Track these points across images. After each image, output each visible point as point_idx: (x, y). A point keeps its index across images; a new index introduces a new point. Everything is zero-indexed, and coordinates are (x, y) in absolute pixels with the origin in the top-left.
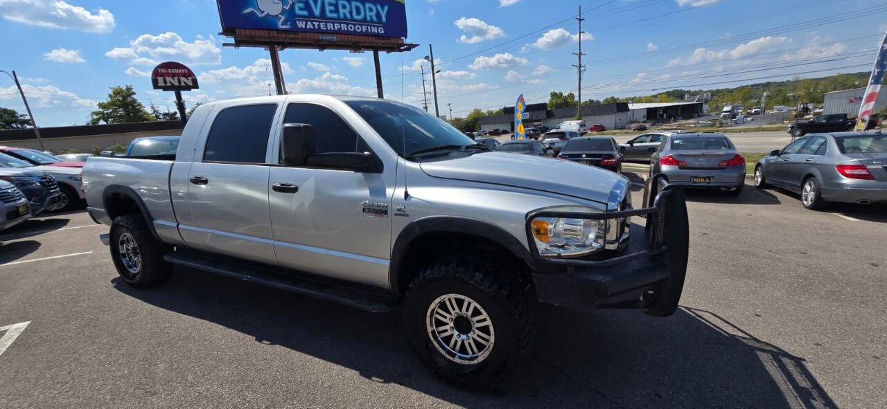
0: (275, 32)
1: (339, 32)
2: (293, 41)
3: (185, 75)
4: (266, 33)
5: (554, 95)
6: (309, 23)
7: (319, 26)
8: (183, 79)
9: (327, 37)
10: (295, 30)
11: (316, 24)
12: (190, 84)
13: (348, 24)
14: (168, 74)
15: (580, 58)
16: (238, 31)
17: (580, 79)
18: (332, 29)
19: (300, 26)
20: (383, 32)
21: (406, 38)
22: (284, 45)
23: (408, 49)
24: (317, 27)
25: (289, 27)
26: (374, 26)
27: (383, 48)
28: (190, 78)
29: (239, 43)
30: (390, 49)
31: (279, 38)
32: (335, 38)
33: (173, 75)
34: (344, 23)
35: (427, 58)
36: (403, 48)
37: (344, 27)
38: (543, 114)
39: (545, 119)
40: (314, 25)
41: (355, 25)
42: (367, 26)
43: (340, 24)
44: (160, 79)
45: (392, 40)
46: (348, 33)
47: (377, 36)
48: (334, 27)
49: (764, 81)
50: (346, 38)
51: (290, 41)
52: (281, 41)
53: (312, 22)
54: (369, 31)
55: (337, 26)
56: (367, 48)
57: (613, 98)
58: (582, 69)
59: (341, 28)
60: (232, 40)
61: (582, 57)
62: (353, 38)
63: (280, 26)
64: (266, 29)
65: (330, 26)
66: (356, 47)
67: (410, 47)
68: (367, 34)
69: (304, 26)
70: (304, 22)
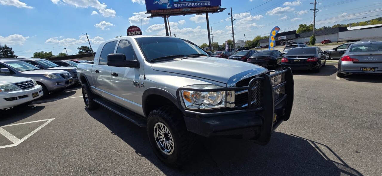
0: (165, 10)
1: (191, 7)
2: (173, 13)
3: (138, 30)
4: (162, 11)
5: (301, 26)
6: (179, 4)
7: (183, 5)
8: (137, 32)
9: (186, 10)
10: (173, 8)
11: (182, 4)
12: (139, 34)
13: (195, 3)
14: (132, 31)
16: (152, 11)
17: (315, 16)
18: (188, 6)
19: (175, 6)
20: (210, 4)
21: (220, 6)
22: (169, 15)
23: (222, 11)
24: (182, 6)
25: (171, 7)
26: (206, 2)
27: (210, 12)
28: (139, 31)
29: (153, 16)
30: (213, 11)
31: (167, 12)
32: (189, 10)
33: (134, 31)
34: (194, 3)
35: (229, 14)
36: (219, 11)
37: (193, 4)
38: (294, 36)
39: (295, 39)
40: (181, 5)
41: (198, 3)
42: (203, 2)
43: (191, 3)
44: (129, 33)
45: (214, 8)
46: (195, 7)
47: (207, 6)
48: (189, 5)
50: (194, 9)
51: (171, 13)
52: (168, 13)
53: (180, 4)
54: (204, 5)
55: (190, 4)
56: (203, 12)
57: (339, 24)
59: (192, 5)
60: (150, 15)
62: (197, 9)
63: (168, 7)
64: (162, 9)
65: (187, 5)
66: (199, 13)
67: (222, 10)
68: (203, 6)
69: (177, 6)
70: (177, 4)
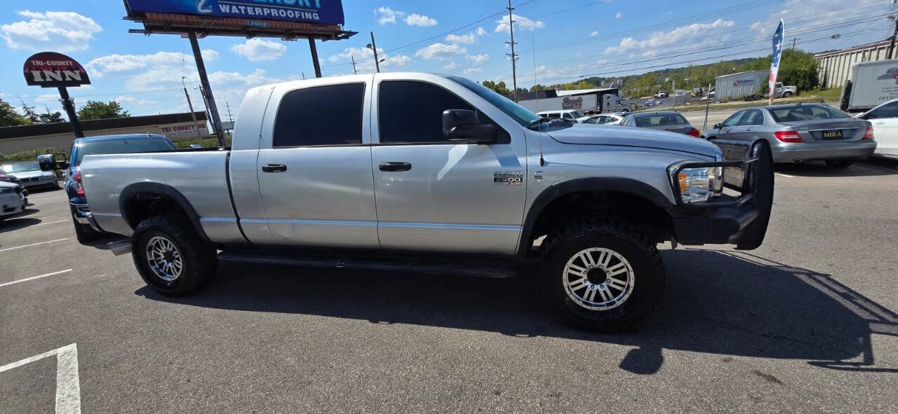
0: (194, 17)
1: (269, 18)
2: (217, 28)
3: (69, 68)
4: (184, 18)
6: (234, 7)
7: (246, 10)
8: (67, 73)
9: (257, 23)
10: (217, 15)
11: (242, 8)
12: (79, 78)
13: (278, 10)
14: (48, 68)
15: (513, 47)
16: (148, 15)
18: (261, 14)
19: (223, 11)
20: (318, 18)
21: (343, 25)
22: (206, 32)
23: (346, 37)
24: (243, 12)
25: (210, 11)
26: (308, 12)
27: (318, 36)
28: (77, 72)
29: (150, 29)
30: (326, 37)
31: (200, 24)
32: (264, 24)
33: (54, 69)
34: (275, 8)
35: (369, 46)
36: (340, 36)
37: (274, 12)
40: (240, 10)
41: (286, 10)
42: (301, 11)
43: (270, 8)
44: (37, 75)
45: (330, 28)
46: (279, 19)
47: (312, 22)
48: (263, 12)
49: (664, 68)
50: (279, 24)
51: (213, 27)
52: (202, 26)
53: (237, 6)
54: (303, 17)
55: (266, 11)
56: (302, 35)
57: (539, 86)
58: (515, 57)
59: (271, 13)
60: (141, 26)
61: (514, 45)
62: (286, 25)
63: (201, 11)
64: (178, 13)
65: (258, 11)
66: (289, 34)
67: (349, 34)
68: (300, 21)
69: (228, 11)
70: (228, 6)
